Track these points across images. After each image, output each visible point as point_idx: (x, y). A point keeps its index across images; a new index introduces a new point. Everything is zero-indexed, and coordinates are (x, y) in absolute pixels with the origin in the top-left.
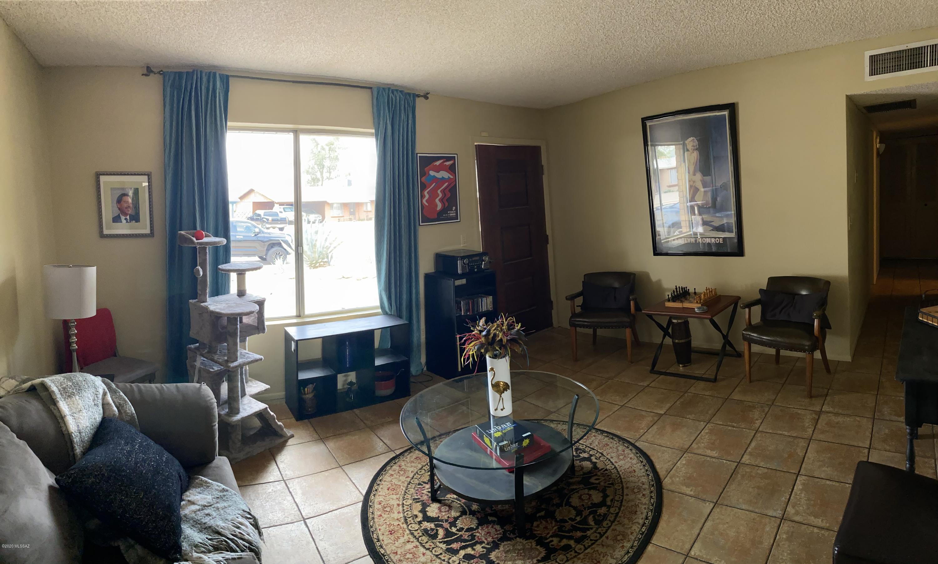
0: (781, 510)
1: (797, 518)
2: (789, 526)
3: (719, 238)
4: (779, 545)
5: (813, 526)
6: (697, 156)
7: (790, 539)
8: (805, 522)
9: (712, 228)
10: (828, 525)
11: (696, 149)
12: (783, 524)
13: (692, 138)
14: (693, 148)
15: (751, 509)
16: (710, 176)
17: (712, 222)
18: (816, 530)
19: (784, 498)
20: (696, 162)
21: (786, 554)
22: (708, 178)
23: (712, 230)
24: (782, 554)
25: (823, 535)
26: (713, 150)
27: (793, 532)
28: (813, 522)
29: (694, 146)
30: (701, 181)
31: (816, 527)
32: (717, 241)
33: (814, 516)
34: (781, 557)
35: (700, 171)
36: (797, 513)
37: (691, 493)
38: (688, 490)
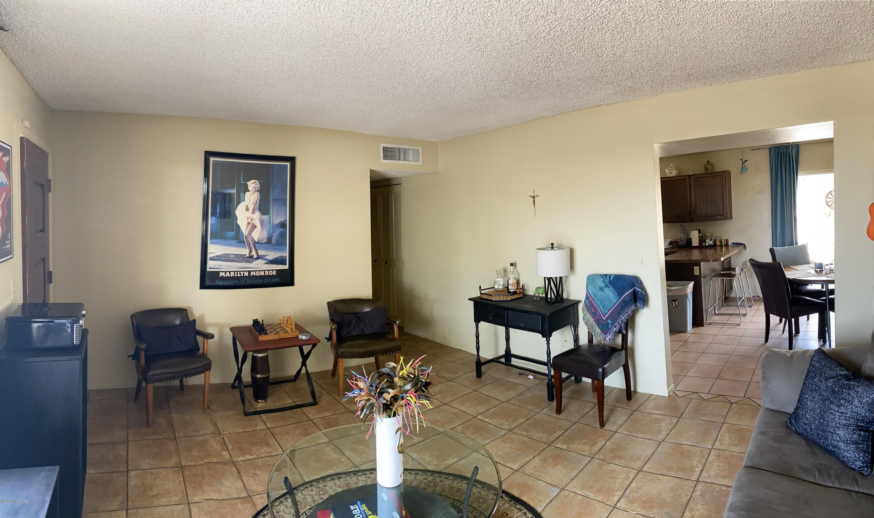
3: (272, 270)
6: (258, 198)
9: (266, 262)
11: (258, 191)
13: (254, 181)
14: (254, 189)
16: (268, 215)
17: (267, 256)
20: (257, 202)
22: (266, 217)
23: (266, 263)
26: (273, 193)
29: (256, 188)
30: (259, 219)
32: (271, 273)
35: (259, 210)
37: (456, 460)
38: (451, 461)
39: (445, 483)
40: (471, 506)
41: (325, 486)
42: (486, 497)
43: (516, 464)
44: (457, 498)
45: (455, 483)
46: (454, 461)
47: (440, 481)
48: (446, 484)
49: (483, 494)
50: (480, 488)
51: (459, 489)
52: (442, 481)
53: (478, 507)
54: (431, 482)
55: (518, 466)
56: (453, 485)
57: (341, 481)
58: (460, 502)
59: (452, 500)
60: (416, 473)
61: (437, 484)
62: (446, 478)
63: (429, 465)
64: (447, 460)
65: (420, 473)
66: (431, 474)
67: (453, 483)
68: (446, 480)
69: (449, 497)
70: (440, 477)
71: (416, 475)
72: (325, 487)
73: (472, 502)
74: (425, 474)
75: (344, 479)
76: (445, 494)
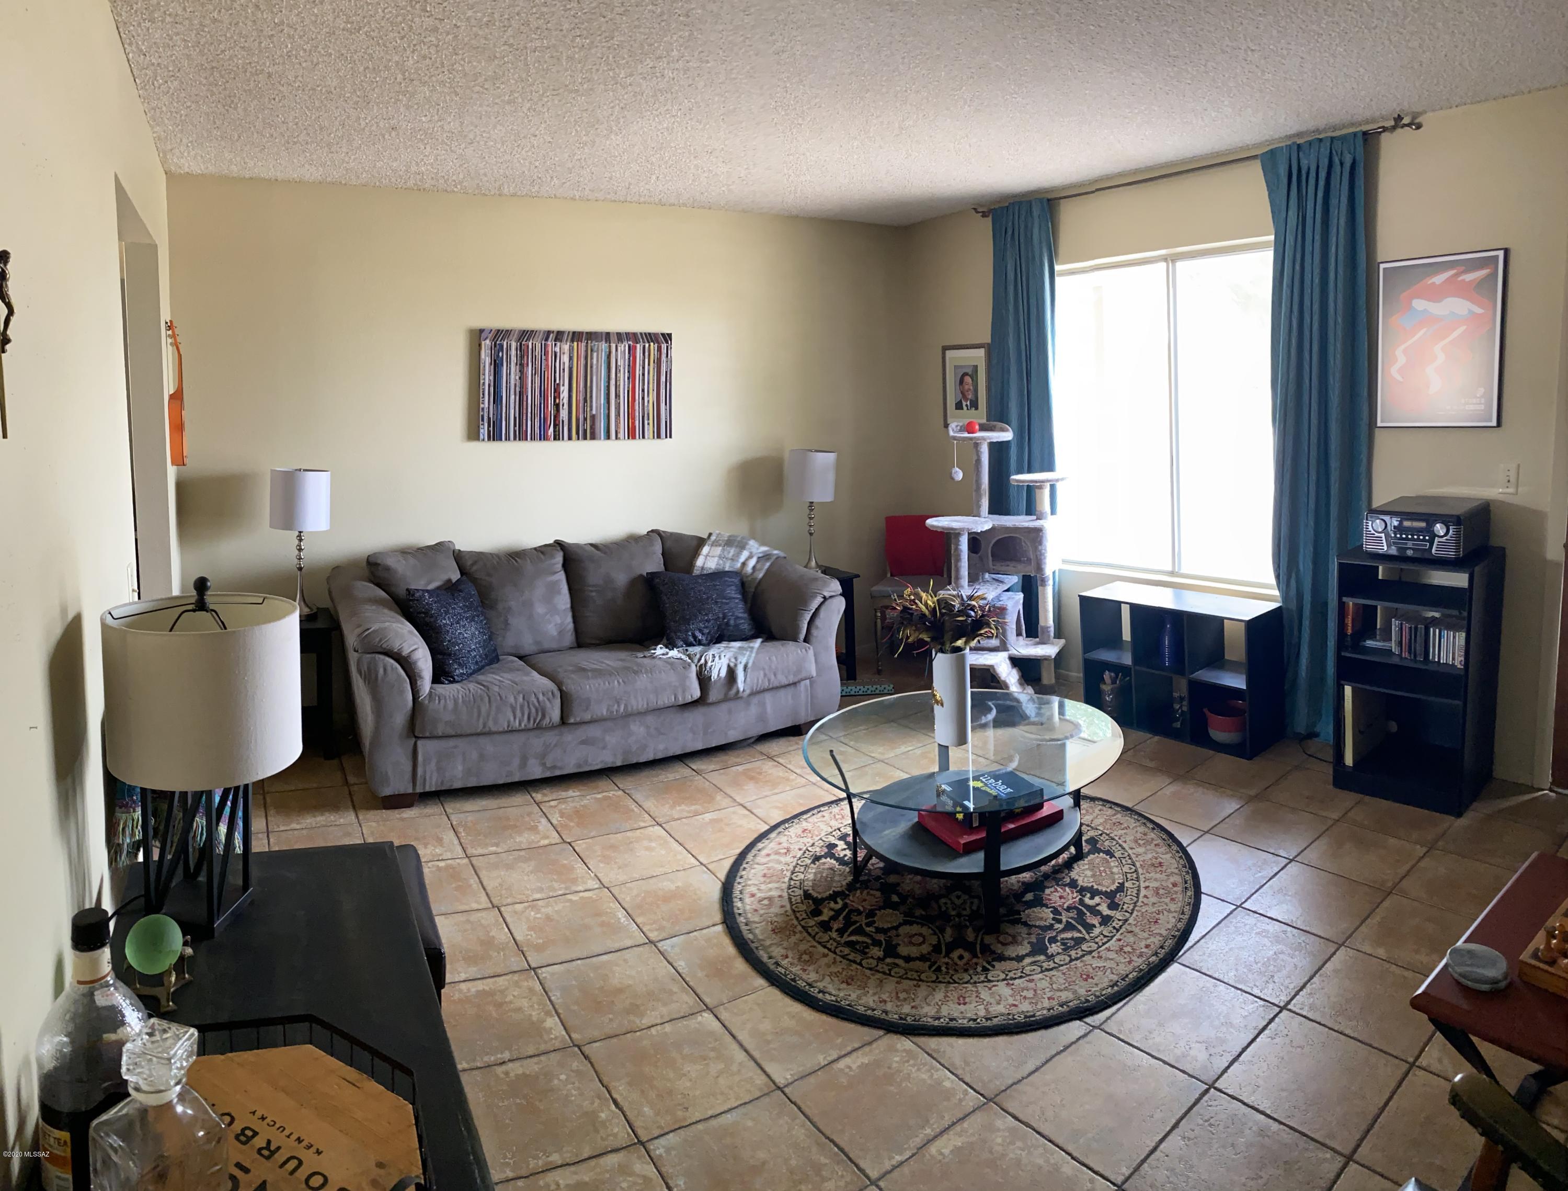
0: (661, 1156)
1: (612, 1160)
2: (615, 1135)
4: (599, 1098)
5: (568, 1164)
7: (591, 1117)
8: (593, 1163)
10: (541, 1183)
12: (628, 1134)
15: (714, 1123)
18: (556, 1158)
19: (681, 1183)
21: (574, 1092)
24: (579, 1088)
25: (536, 1157)
27: (597, 1131)
28: (575, 1173)
31: (561, 1166)
33: (586, 1183)
34: (577, 1084)
36: (624, 1170)
37: (841, 1064)
38: (854, 1062)
39: (876, 998)
40: (829, 950)
41: (1130, 962)
42: (796, 961)
43: (699, 1023)
44: (855, 966)
45: (854, 996)
46: (847, 1061)
47: (885, 1002)
48: (874, 994)
49: (799, 967)
50: (801, 978)
51: (848, 984)
52: (881, 1002)
53: (814, 947)
54: (905, 999)
55: (700, 1018)
56: (859, 992)
57: (1106, 980)
58: (848, 960)
59: (864, 963)
60: (939, 1019)
61: (894, 995)
62: (874, 1010)
63: (909, 1052)
64: (863, 1067)
65: (930, 1020)
66: (905, 1019)
67: (859, 997)
68: (871, 1004)
69: (871, 969)
70: (886, 1012)
71: (937, 1015)
72: (1128, 960)
73: (825, 956)
74: (918, 1018)
75: (1105, 985)
76: (879, 975)
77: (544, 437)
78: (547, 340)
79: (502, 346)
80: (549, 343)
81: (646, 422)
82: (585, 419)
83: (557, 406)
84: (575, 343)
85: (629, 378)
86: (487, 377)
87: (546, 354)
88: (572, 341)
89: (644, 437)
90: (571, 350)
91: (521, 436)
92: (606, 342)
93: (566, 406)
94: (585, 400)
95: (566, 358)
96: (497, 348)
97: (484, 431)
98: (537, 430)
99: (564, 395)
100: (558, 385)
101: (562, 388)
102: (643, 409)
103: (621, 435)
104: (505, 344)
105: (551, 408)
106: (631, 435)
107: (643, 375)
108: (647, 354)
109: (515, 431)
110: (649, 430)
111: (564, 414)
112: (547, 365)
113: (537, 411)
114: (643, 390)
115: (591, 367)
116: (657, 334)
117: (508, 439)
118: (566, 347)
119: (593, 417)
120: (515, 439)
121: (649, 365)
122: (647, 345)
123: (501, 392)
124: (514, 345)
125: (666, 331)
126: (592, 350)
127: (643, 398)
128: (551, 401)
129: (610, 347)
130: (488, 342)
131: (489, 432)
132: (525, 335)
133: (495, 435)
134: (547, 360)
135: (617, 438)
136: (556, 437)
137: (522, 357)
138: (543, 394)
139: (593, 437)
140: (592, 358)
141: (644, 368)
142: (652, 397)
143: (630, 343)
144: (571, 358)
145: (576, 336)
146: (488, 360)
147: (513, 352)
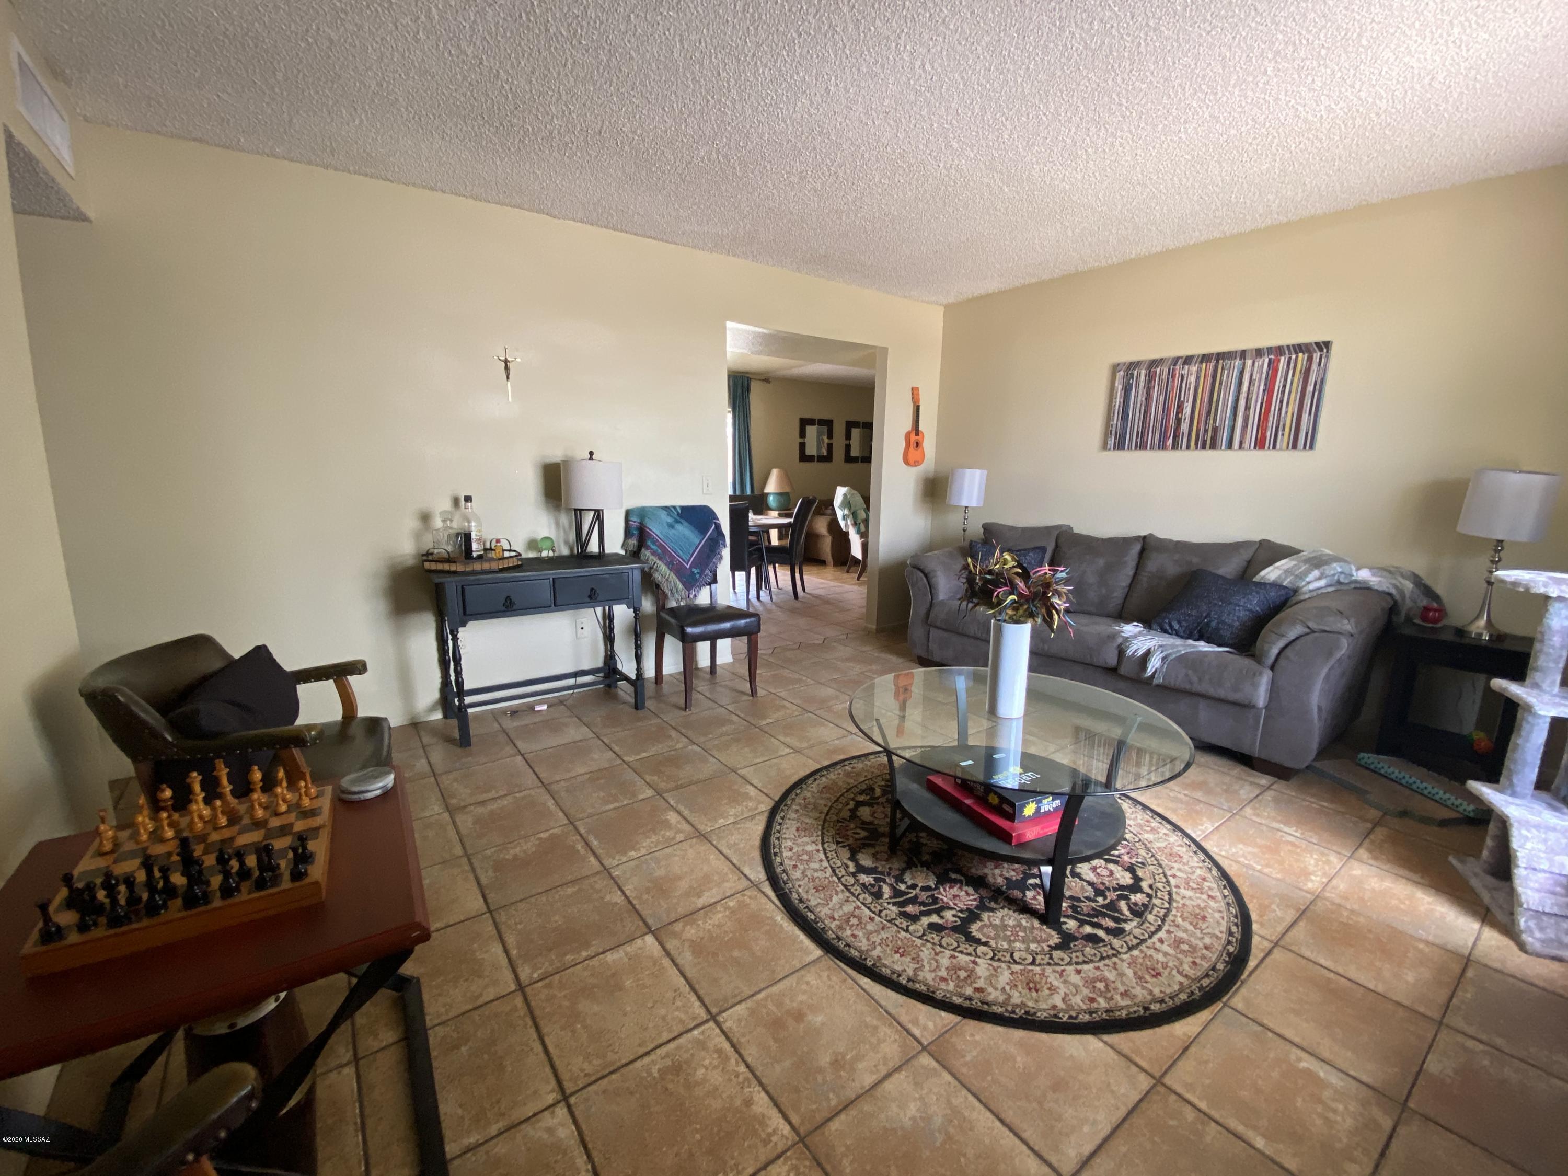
77: (1162, 447)
78: (1175, 365)
79: (1132, 375)
80: (1177, 367)
81: (1280, 433)
82: (1206, 431)
83: (1179, 421)
84: (1204, 365)
85: (1264, 391)
86: (1119, 400)
87: (1173, 376)
88: (1201, 362)
89: (1274, 447)
90: (1199, 371)
91: (1142, 445)
92: (1240, 359)
93: (1188, 420)
94: (1209, 413)
95: (1193, 379)
96: (1129, 376)
97: (1111, 442)
98: (1157, 442)
99: (1187, 410)
100: (1183, 402)
101: (1186, 404)
102: (1279, 420)
103: (1246, 445)
104: (1135, 373)
105: (1172, 422)
106: (1260, 444)
107: (1284, 386)
108: (1292, 365)
109: (1137, 442)
110: (1282, 441)
111: (1185, 427)
112: (1173, 386)
113: (1159, 426)
114: (1282, 402)
115: (1220, 384)
116: (1311, 344)
117: (1130, 448)
118: (1194, 369)
119: (1215, 430)
120: (1136, 448)
121: (1293, 375)
122: (1294, 357)
123: (1128, 411)
124: (1143, 372)
125: (1326, 339)
126: (1223, 369)
127: (1280, 409)
128: (1173, 415)
129: (1244, 364)
130: (1122, 373)
131: (1115, 443)
132: (1154, 363)
133: (1120, 445)
134: (1173, 381)
135: (1240, 447)
136: (1175, 446)
137: (1150, 381)
138: (1167, 410)
139: (1213, 446)
140: (1222, 375)
141: (1286, 380)
142: (1293, 407)
143: (1272, 357)
144: (1198, 378)
145: (1205, 358)
146: (1120, 387)
147: (1142, 378)
